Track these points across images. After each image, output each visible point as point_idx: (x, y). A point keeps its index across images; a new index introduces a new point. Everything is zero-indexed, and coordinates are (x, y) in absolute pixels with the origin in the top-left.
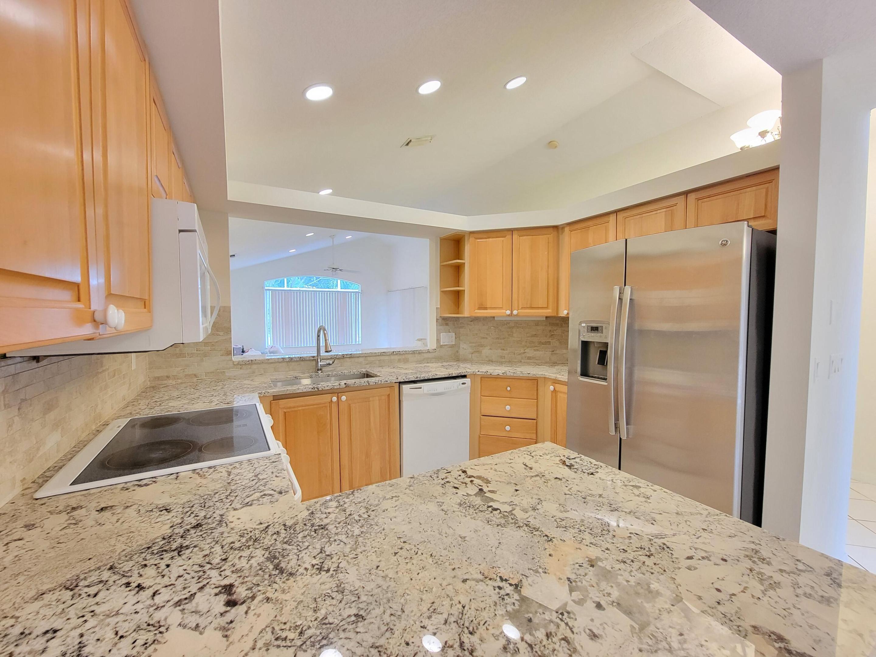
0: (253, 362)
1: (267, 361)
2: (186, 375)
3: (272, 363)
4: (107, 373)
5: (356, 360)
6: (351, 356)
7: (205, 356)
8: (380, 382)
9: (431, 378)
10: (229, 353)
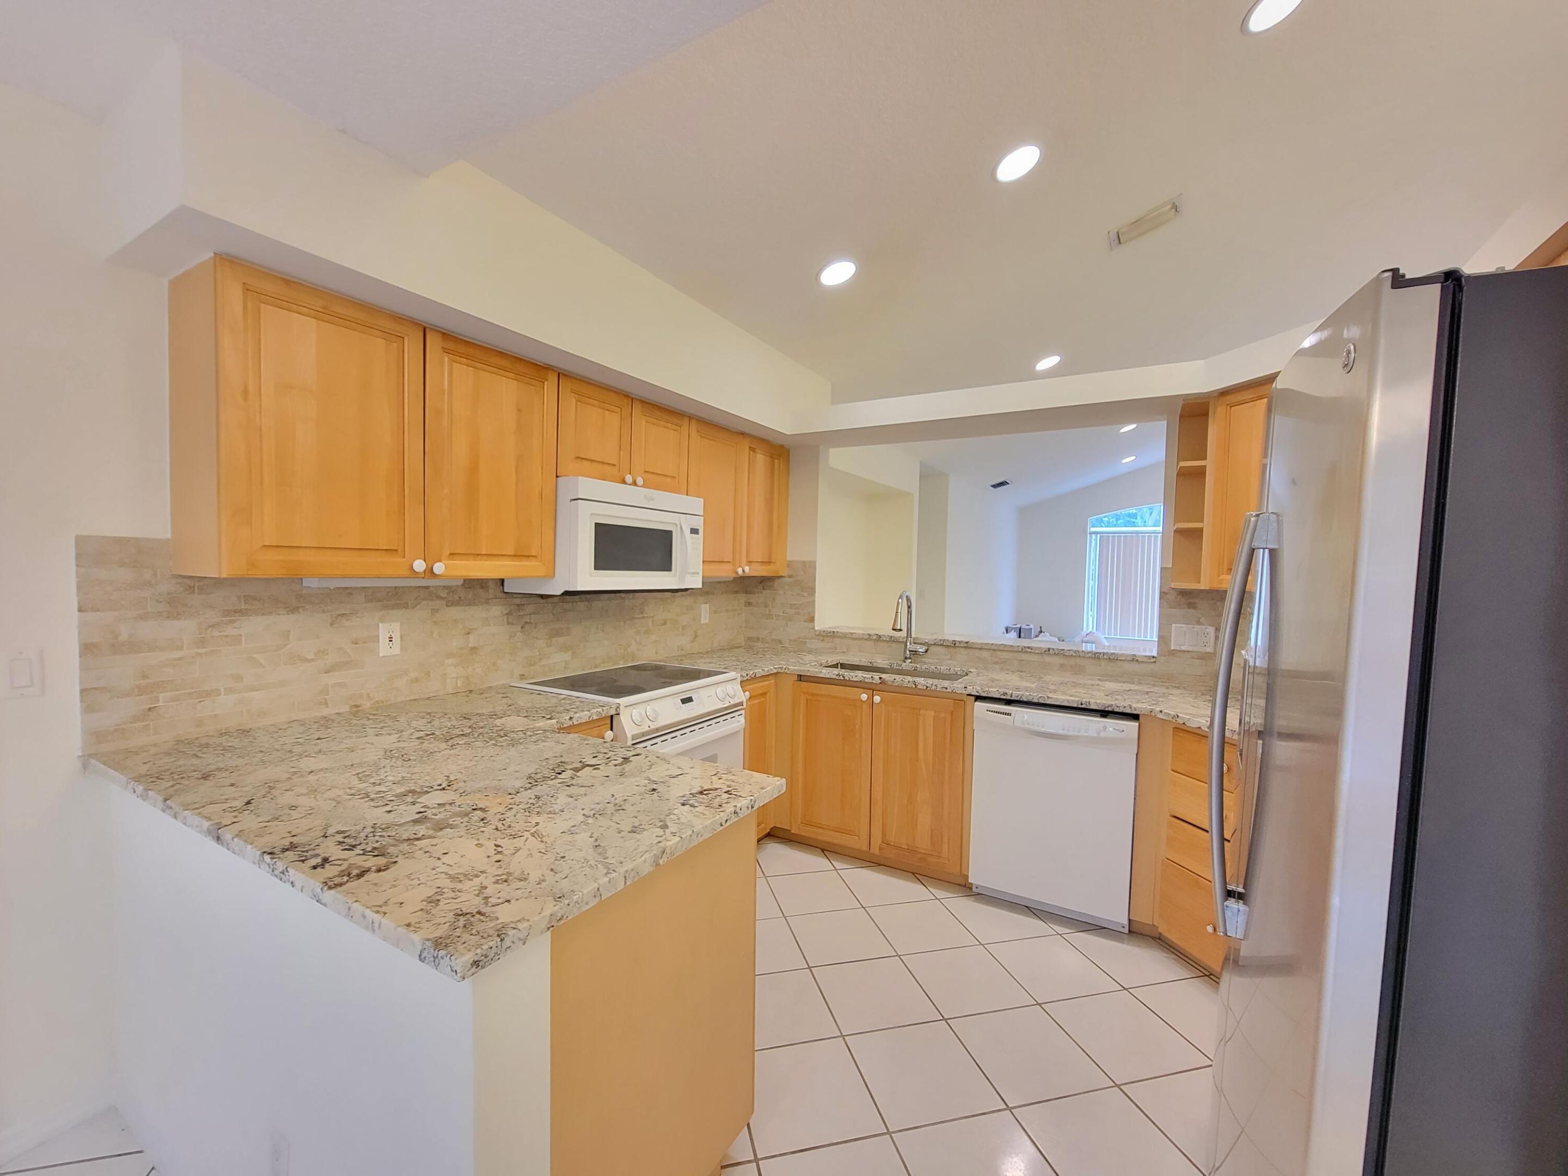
0: (835, 634)
1: (850, 636)
2: (773, 640)
3: (856, 639)
4: (650, 621)
5: (977, 653)
6: (967, 646)
7: (791, 620)
8: (934, 687)
9: (1035, 700)
10: (812, 620)
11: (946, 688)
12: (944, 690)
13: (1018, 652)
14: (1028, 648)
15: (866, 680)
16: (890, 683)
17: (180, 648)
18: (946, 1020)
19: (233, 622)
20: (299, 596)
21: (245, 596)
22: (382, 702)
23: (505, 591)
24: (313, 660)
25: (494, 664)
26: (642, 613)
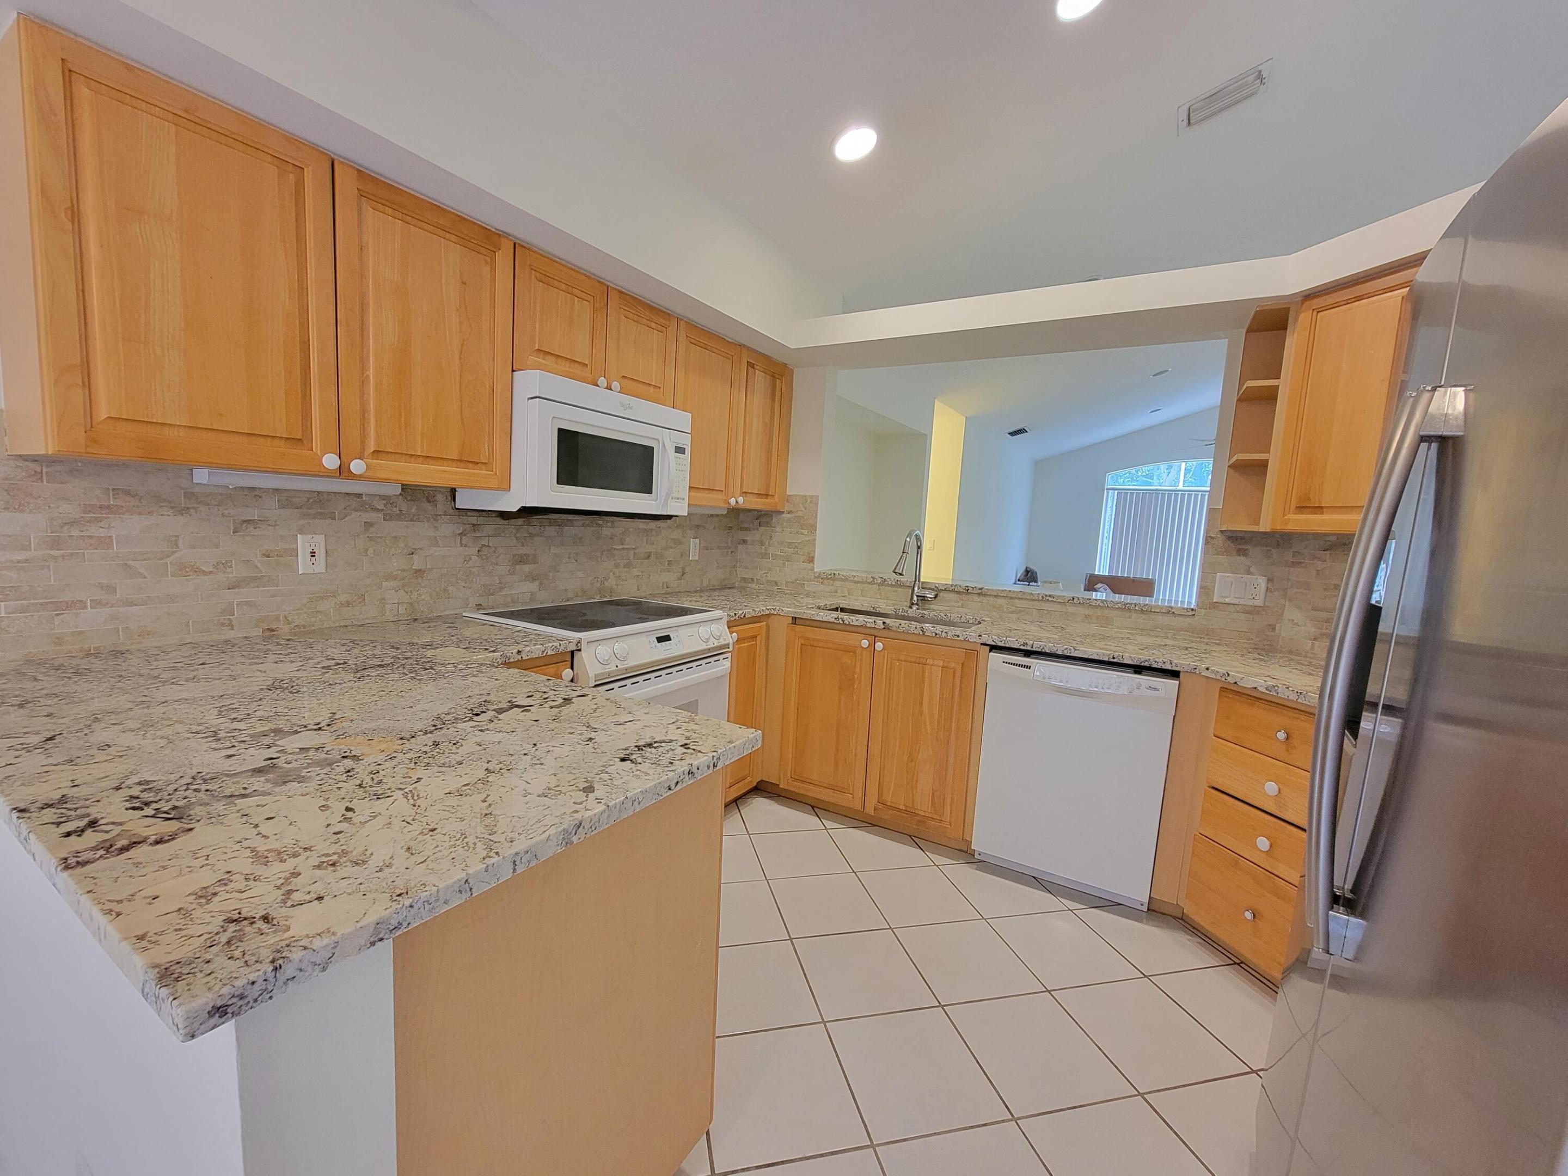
0: (836, 576)
1: (852, 579)
2: (768, 581)
3: (858, 582)
4: (631, 553)
5: (991, 600)
6: (982, 593)
7: (788, 560)
8: (944, 634)
9: (1060, 652)
10: (811, 560)
11: (958, 636)
12: (956, 638)
13: (1038, 600)
14: (1050, 596)
15: (868, 625)
16: (894, 629)
17: (26, 548)
18: (942, 1007)
19: (98, 520)
20: (189, 495)
21: (113, 489)
22: (304, 627)
23: (457, 507)
24: (211, 572)
25: (445, 590)
26: (622, 544)
